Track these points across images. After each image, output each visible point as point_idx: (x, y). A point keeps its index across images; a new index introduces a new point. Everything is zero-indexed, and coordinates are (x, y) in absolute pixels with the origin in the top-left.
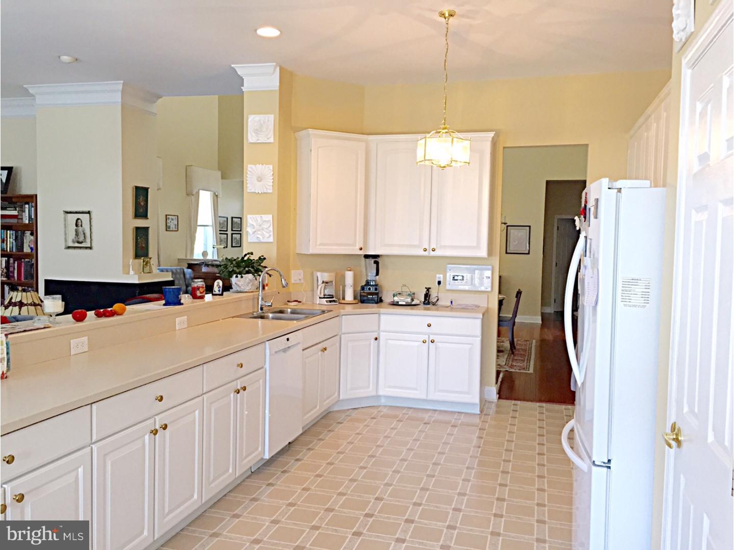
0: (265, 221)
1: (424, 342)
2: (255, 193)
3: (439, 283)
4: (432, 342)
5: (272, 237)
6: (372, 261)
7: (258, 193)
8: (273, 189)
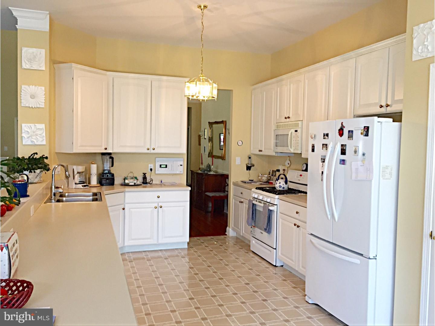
0: (38, 129)
1: (156, 208)
2: (29, 107)
3: (151, 170)
4: (161, 207)
5: (45, 141)
6: (108, 157)
7: (32, 107)
8: (45, 105)
